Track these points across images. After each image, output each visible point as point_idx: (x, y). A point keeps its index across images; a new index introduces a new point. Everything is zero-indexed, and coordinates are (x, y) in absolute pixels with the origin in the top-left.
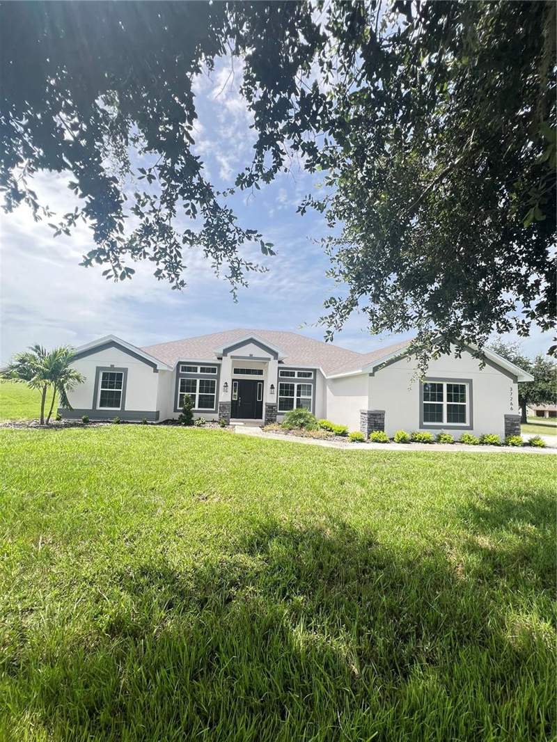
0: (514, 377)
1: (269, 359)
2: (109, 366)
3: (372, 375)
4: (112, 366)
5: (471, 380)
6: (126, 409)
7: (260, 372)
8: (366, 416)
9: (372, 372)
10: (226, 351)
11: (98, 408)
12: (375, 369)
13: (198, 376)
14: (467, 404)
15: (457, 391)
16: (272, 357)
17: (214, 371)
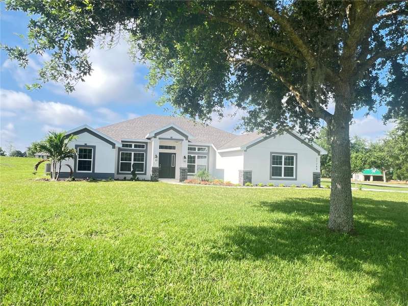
0: (318, 152)
1: (183, 140)
2: (84, 144)
3: (245, 151)
4: (86, 144)
5: (297, 154)
6: (95, 172)
7: (174, 148)
8: (243, 173)
9: (245, 149)
10: (156, 134)
11: (77, 171)
12: (248, 148)
13: (133, 150)
14: (294, 166)
15: (290, 160)
16: (184, 139)
17: (143, 147)
